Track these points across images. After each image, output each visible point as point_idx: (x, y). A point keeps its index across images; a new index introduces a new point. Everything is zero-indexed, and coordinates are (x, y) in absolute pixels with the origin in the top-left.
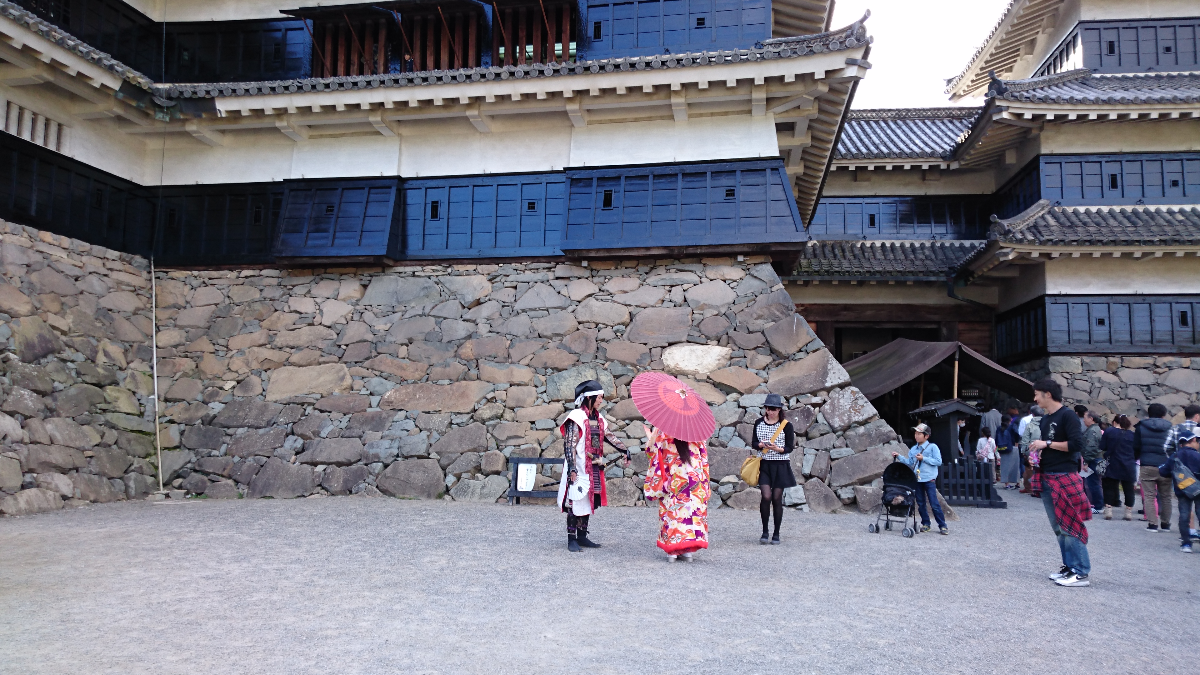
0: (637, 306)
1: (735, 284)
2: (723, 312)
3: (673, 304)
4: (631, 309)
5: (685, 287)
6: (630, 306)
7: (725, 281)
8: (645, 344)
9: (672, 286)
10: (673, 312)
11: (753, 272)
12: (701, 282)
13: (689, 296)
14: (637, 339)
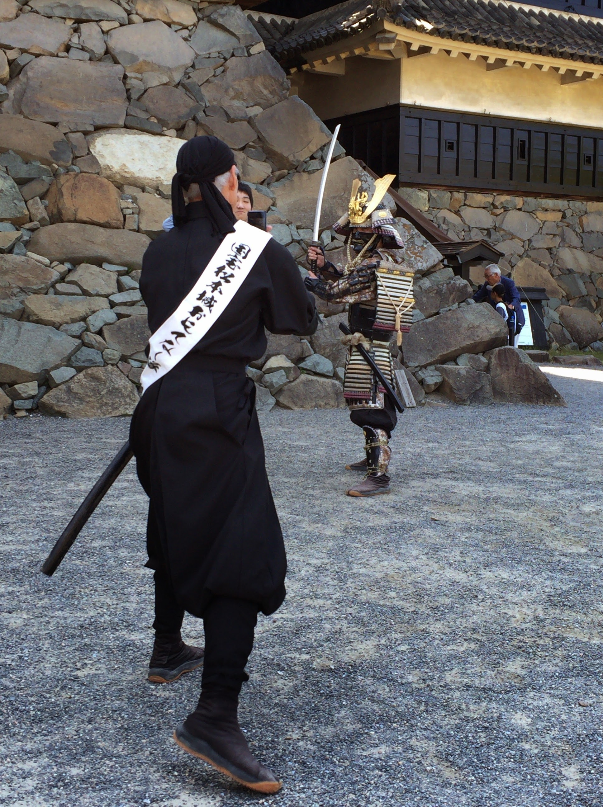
0: (23, 51)
1: (185, 33)
2: (177, 80)
3: (87, 56)
4: (12, 54)
5: (106, 26)
6: (11, 48)
7: (169, 25)
8: (55, 124)
9: (79, 21)
10: (89, 68)
11: (214, 16)
12: (130, 22)
13: (112, 43)
14: (36, 113)
